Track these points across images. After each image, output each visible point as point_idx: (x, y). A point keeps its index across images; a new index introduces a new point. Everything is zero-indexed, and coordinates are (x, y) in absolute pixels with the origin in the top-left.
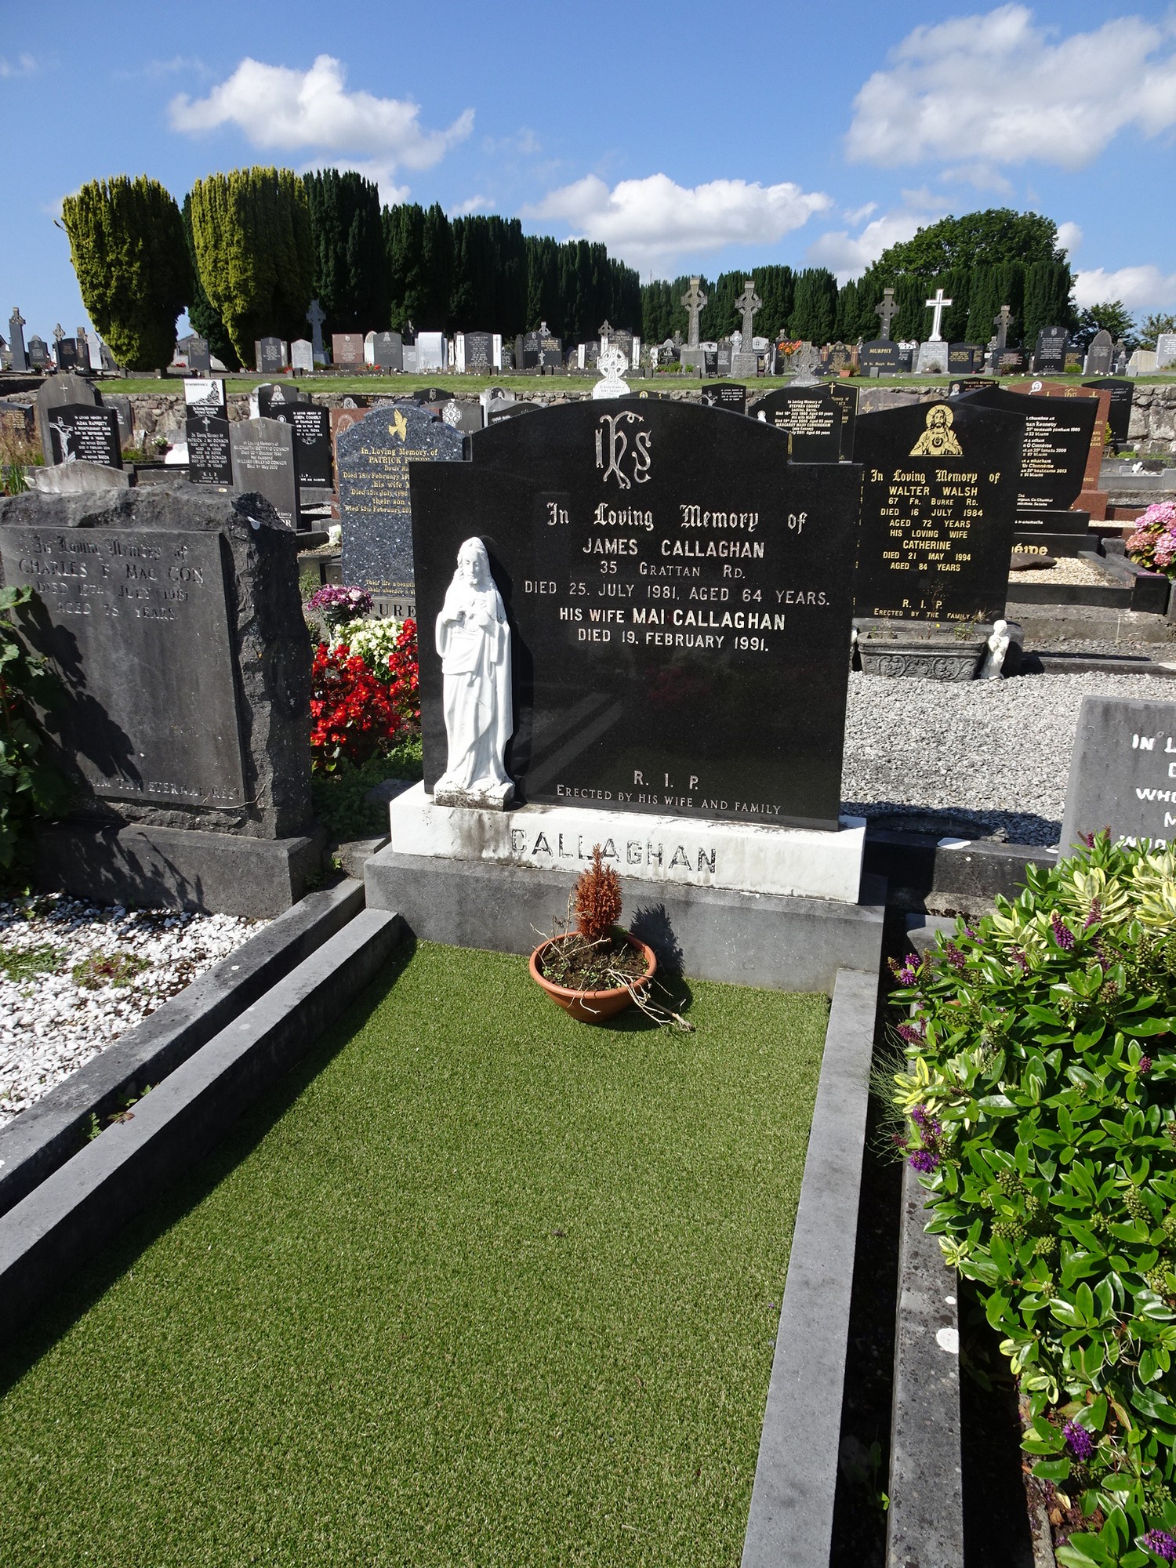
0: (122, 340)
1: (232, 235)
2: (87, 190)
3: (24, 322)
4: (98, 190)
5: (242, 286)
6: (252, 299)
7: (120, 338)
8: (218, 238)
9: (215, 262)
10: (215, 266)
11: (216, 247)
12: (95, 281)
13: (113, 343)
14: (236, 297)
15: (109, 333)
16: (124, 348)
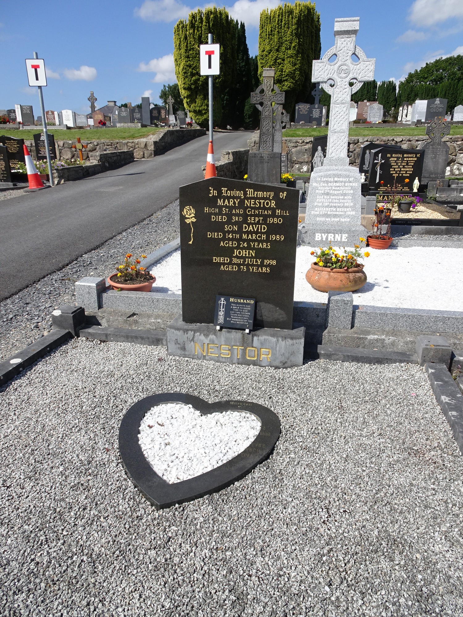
0: (203, 107)
1: (291, 43)
2: (193, 17)
3: (96, 99)
4: (201, 16)
5: (291, 75)
6: (296, 81)
7: (202, 106)
8: (281, 44)
9: (276, 59)
10: (275, 62)
11: (277, 50)
12: (194, 71)
13: (197, 109)
14: (286, 80)
15: (196, 102)
16: (203, 112)
